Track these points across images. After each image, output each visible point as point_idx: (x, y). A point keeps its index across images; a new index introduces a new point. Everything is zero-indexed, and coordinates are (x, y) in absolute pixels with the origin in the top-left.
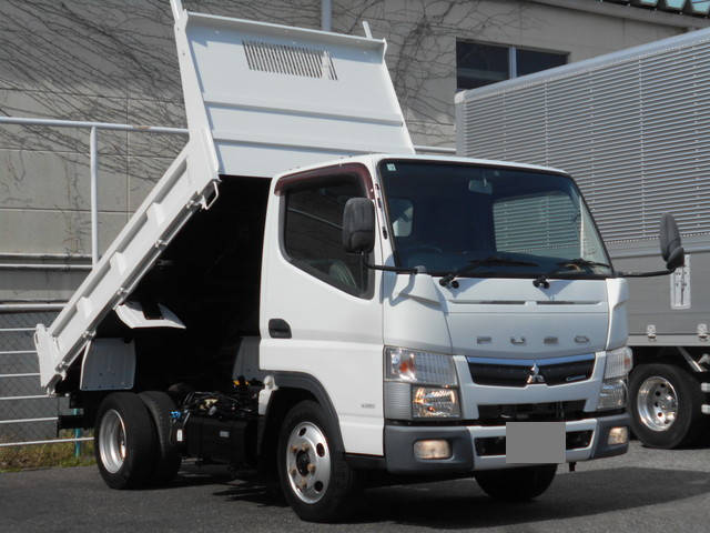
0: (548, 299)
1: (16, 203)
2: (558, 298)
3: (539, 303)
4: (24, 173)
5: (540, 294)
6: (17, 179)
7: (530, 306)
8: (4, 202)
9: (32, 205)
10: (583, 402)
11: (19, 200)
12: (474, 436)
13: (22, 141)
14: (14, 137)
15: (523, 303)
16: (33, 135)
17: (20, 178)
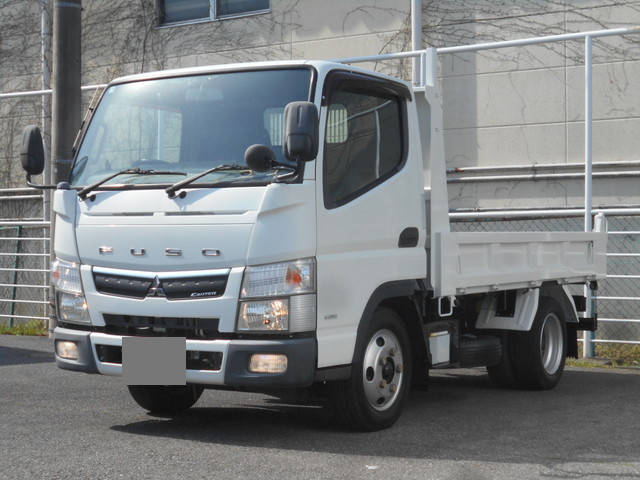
0: (179, 210)
1: (619, 114)
2: (189, 208)
3: (168, 214)
4: (627, 84)
5: (172, 205)
6: (620, 90)
7: (159, 217)
8: (607, 114)
9: (635, 114)
10: (216, 322)
11: (622, 110)
12: (94, 342)
13: (624, 53)
14: (616, 51)
15: (151, 214)
16: (636, 45)
17: (622, 89)
